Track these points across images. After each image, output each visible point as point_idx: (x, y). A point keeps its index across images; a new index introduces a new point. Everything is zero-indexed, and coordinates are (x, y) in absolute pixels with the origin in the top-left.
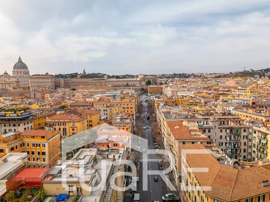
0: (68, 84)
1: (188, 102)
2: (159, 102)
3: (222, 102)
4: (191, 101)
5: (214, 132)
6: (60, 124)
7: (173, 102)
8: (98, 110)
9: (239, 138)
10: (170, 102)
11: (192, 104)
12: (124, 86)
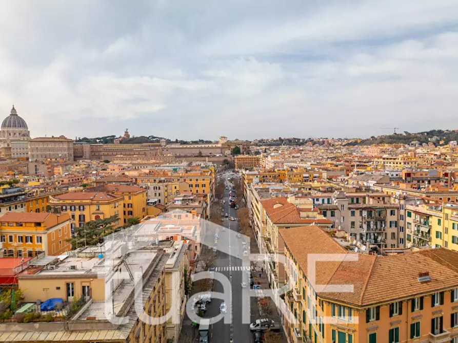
0: (97, 154)
1: (300, 176)
2: (251, 177)
3: (356, 176)
4: (305, 175)
5: (341, 216)
6: (73, 208)
7: (275, 177)
8: (144, 187)
9: (383, 226)
10: (270, 176)
11: (306, 180)
12: (195, 157)
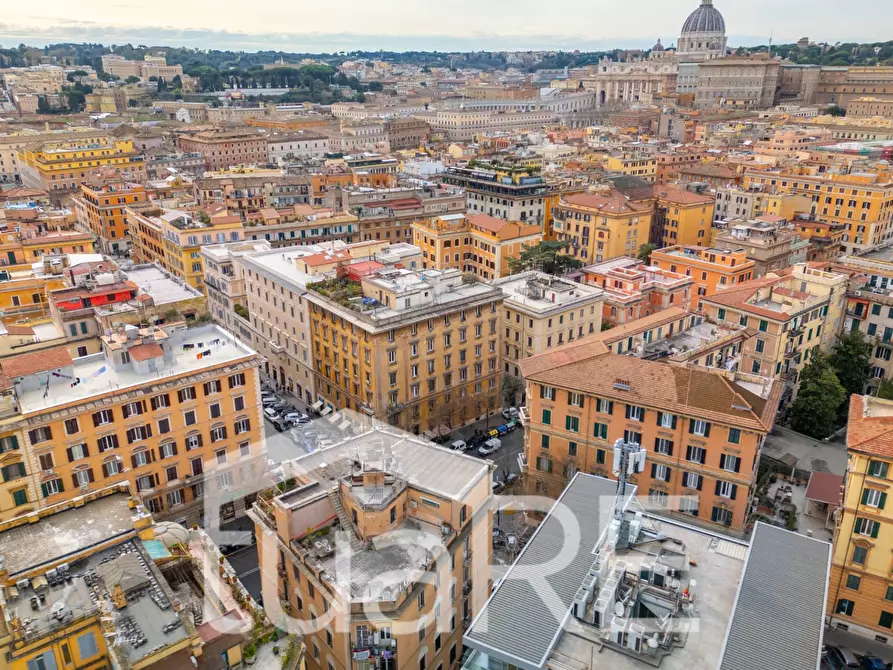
0: (830, 90)
6: (578, 216)
